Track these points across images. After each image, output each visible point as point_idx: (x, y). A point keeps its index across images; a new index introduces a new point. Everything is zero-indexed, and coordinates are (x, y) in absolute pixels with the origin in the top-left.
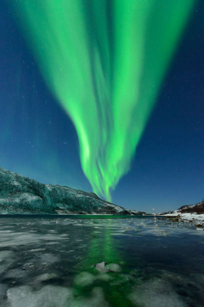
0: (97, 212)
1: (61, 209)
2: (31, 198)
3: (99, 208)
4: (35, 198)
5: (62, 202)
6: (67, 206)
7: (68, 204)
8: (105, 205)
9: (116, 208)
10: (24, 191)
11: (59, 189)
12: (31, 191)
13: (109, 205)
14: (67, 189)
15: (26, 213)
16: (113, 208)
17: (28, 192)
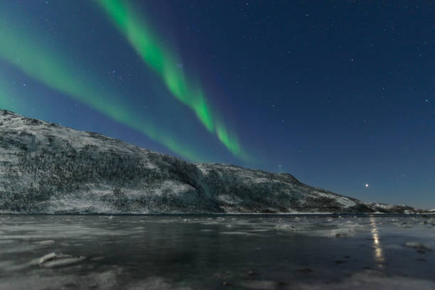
0: (299, 209)
1: (230, 205)
2: (179, 189)
3: (303, 202)
4: (184, 188)
5: (229, 193)
6: (240, 200)
7: (242, 197)
8: (315, 195)
9: (340, 200)
10: (165, 178)
11: (220, 170)
12: (176, 176)
13: (322, 195)
14: (235, 169)
15: (174, 212)
16: (332, 200)
17: (172, 178)
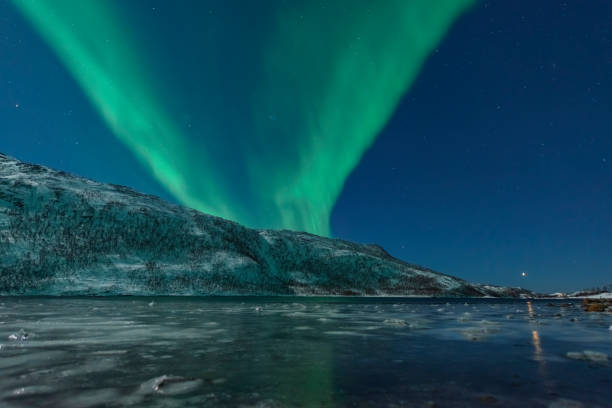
0: (390, 291)
1: (302, 285)
2: (234, 262)
3: (394, 281)
4: (241, 261)
5: (301, 269)
6: (315, 278)
7: (317, 273)
8: (409, 272)
9: (441, 280)
10: (217, 248)
11: (290, 239)
12: (232, 246)
13: (419, 273)
14: (309, 238)
15: (228, 293)
16: (432, 280)
17: (225, 248)
